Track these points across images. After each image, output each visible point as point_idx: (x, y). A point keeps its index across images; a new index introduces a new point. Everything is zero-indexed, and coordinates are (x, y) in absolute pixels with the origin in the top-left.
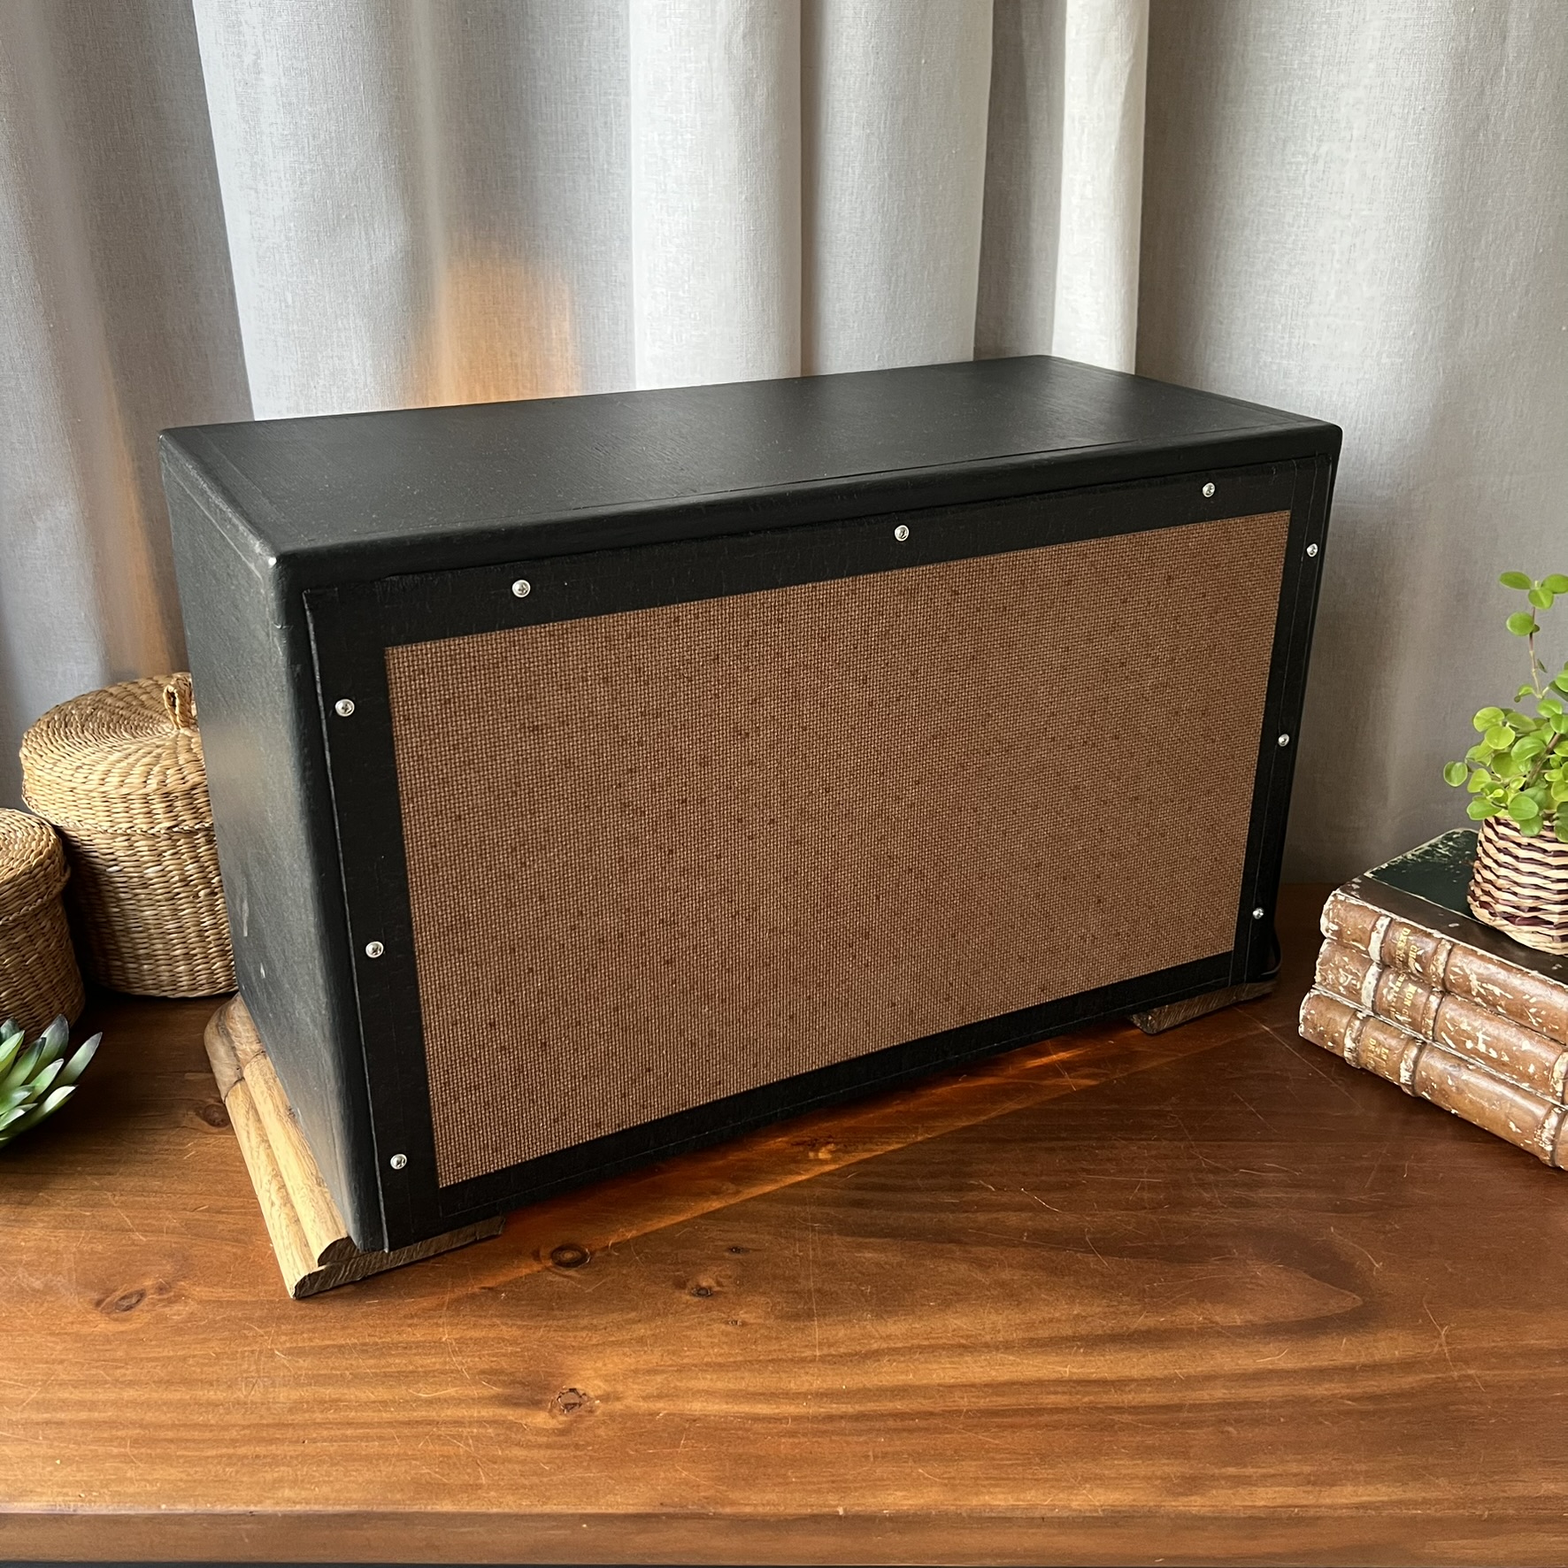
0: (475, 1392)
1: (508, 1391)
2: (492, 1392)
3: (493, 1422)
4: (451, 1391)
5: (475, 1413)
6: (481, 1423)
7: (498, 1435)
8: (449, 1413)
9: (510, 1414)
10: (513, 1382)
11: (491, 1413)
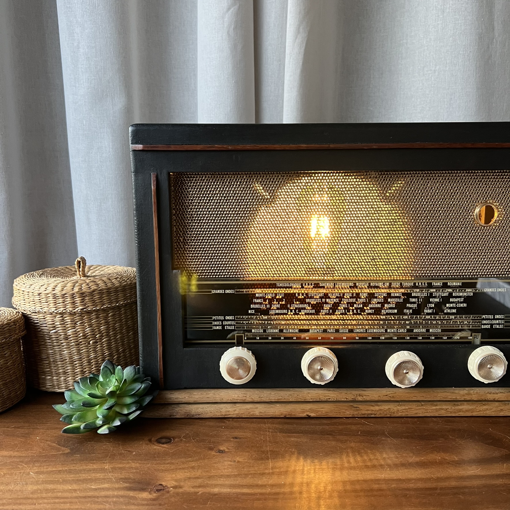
0: (117, 486)
1: (131, 485)
2: (124, 486)
3: (122, 496)
4: (106, 486)
5: (116, 493)
6: (117, 497)
7: (125, 501)
8: (103, 493)
9: (131, 494)
10: (134, 482)
11: (123, 493)
